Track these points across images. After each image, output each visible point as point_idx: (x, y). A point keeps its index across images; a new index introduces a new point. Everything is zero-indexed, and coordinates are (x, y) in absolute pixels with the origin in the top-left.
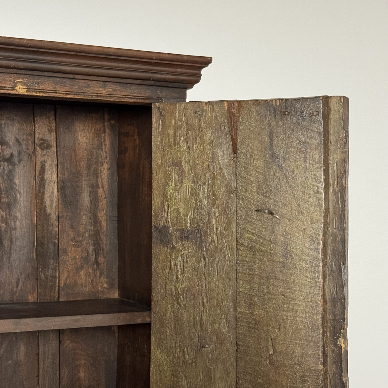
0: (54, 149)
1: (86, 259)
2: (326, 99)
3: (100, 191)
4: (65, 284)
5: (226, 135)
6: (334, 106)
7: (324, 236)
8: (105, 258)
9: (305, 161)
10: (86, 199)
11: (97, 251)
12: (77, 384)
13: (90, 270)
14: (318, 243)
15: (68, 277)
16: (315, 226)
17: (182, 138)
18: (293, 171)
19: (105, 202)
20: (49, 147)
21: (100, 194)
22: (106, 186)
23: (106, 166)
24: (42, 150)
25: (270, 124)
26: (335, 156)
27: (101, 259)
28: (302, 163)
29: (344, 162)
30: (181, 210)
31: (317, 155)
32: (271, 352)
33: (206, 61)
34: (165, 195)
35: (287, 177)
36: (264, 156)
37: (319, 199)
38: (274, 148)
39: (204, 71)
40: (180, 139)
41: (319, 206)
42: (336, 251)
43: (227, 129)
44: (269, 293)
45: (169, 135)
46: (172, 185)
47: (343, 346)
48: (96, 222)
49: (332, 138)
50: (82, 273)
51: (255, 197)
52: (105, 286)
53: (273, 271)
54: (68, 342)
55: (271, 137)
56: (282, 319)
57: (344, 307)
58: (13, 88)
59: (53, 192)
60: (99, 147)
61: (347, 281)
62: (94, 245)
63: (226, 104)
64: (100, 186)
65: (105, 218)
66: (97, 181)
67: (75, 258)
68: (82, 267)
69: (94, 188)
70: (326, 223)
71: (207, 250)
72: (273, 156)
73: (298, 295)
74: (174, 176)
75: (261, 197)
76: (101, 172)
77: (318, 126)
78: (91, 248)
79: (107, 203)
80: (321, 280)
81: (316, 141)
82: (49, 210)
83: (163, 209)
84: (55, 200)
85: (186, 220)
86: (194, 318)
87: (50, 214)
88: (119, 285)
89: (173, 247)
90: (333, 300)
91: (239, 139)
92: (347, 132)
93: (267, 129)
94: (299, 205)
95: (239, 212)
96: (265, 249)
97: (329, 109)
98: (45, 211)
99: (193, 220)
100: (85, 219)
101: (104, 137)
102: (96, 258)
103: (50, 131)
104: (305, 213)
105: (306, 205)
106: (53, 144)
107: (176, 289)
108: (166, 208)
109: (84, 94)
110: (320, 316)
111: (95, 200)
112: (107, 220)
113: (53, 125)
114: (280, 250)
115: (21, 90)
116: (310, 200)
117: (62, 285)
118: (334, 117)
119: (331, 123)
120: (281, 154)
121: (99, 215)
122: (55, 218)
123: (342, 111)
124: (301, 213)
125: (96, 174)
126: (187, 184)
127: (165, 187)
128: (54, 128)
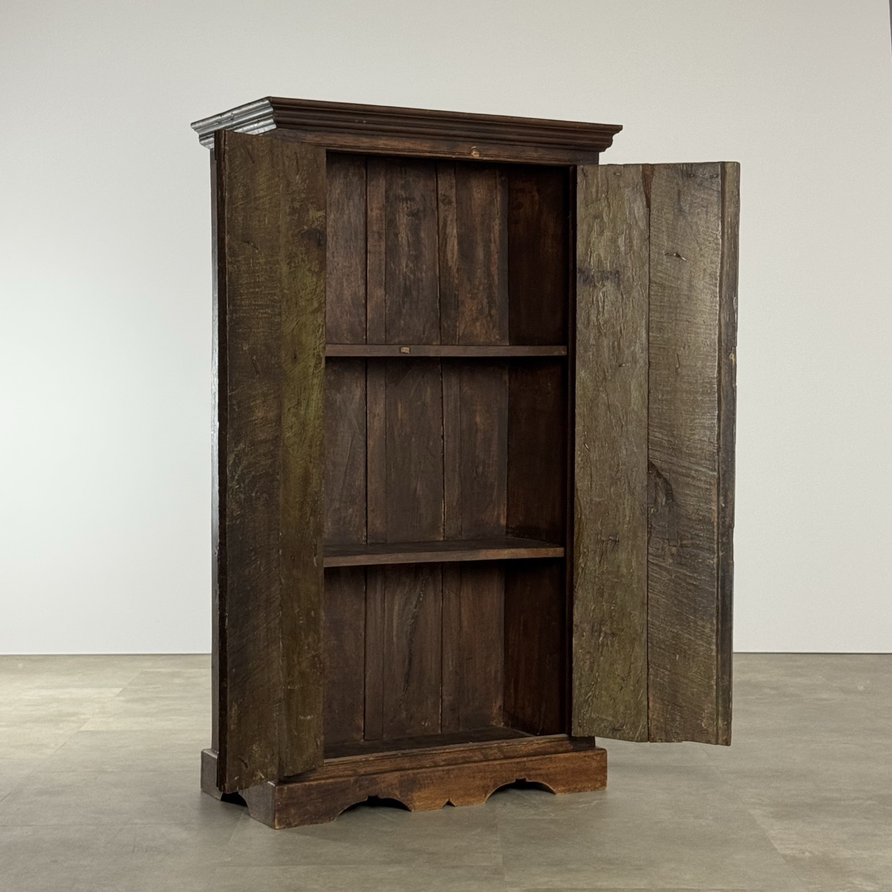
0: (454, 204)
1: (481, 311)
2: (723, 164)
3: (493, 246)
4: (463, 333)
5: (641, 193)
6: (729, 170)
7: (721, 273)
8: (497, 310)
9: (707, 214)
10: (480, 254)
11: (491, 303)
12: (475, 428)
13: (484, 322)
14: (716, 279)
15: (466, 327)
16: (714, 266)
17: (603, 195)
18: (696, 222)
19: (496, 256)
20: (450, 203)
21: (492, 250)
22: (498, 242)
23: (497, 221)
24: (445, 205)
25: (678, 184)
26: (730, 210)
27: (493, 312)
28: (703, 216)
29: (737, 215)
30: (602, 255)
31: (716, 209)
32: (677, 366)
33: (618, 129)
34: (588, 243)
35: (691, 227)
36: (674, 210)
37: (717, 244)
38: (681, 204)
39: (615, 137)
40: (601, 196)
41: (717, 249)
42: (729, 285)
43: (642, 188)
44: (677, 320)
45: (591, 192)
46: (594, 235)
47: (733, 360)
48: (489, 275)
49: (727, 196)
50: (478, 324)
51: (666, 244)
52: (497, 337)
53: (679, 302)
54: (467, 388)
55: (679, 193)
56: (687, 339)
57: (735, 329)
58: (470, 154)
59: (453, 246)
60: (491, 203)
61: (737, 309)
62: (487, 298)
63: (641, 167)
64: (493, 240)
65: (496, 271)
66: (489, 236)
67: (471, 310)
68: (477, 319)
69: (487, 243)
70: (722, 263)
71: (624, 287)
72: (681, 210)
73: (699, 320)
74: (596, 227)
75: (670, 243)
76: (493, 227)
77: (717, 186)
78: (485, 301)
79: (498, 258)
80: (718, 308)
81: (715, 198)
82: (450, 264)
83: (587, 254)
84: (456, 253)
85: (606, 263)
86: (613, 343)
87: (451, 267)
88: (510, 337)
89: (595, 286)
90: (727, 324)
91: (653, 196)
92: (739, 190)
93: (676, 188)
94: (701, 249)
95: (652, 255)
96: (673, 285)
97: (726, 172)
98: (447, 264)
99: (612, 263)
100: (479, 272)
101: (496, 194)
102: (490, 311)
103: (451, 187)
104: (706, 255)
105: (707, 249)
106: (454, 199)
107: (598, 320)
108: (589, 253)
109: (521, 158)
110: (717, 336)
111: (488, 254)
112: (498, 274)
113: (454, 181)
114: (685, 286)
115: (475, 155)
116: (711, 245)
117: (461, 335)
118: (729, 178)
119: (727, 184)
120: (686, 208)
121: (492, 269)
122: (455, 271)
123: (735, 174)
124: (702, 256)
125: (489, 229)
126: (607, 234)
127: (589, 236)
128: (454, 185)
